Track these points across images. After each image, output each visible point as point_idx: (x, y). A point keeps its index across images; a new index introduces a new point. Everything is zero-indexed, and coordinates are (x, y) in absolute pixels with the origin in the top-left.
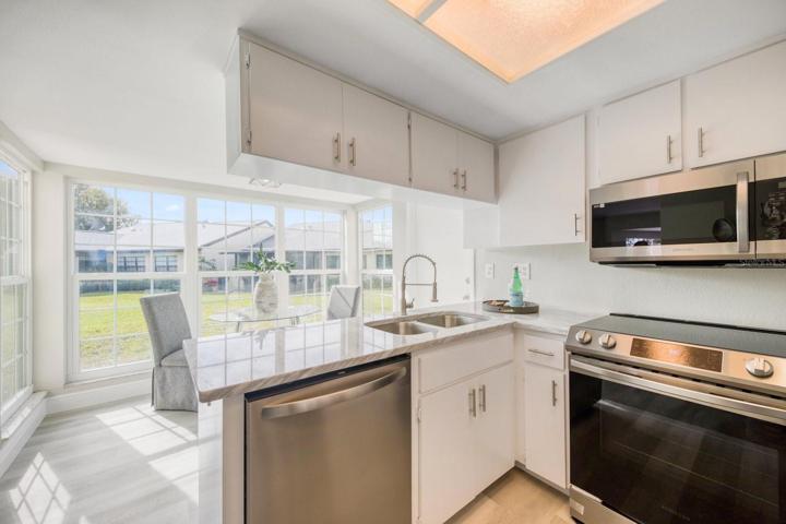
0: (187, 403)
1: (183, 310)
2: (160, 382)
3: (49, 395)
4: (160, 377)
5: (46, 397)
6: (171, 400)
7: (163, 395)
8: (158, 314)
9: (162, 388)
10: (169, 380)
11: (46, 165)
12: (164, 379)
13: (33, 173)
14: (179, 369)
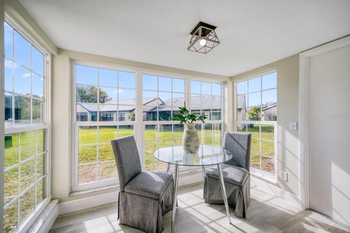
0: (141, 224)
1: (136, 147)
2: (123, 204)
3: (60, 201)
4: (124, 200)
5: (59, 203)
6: (130, 219)
7: (125, 214)
8: (123, 152)
9: (125, 209)
10: (129, 203)
11: (60, 50)
12: (126, 201)
13: (52, 56)
14: (136, 196)
